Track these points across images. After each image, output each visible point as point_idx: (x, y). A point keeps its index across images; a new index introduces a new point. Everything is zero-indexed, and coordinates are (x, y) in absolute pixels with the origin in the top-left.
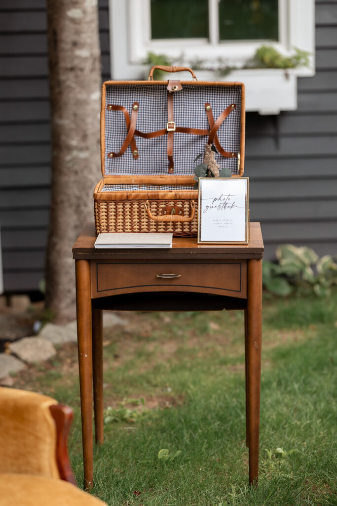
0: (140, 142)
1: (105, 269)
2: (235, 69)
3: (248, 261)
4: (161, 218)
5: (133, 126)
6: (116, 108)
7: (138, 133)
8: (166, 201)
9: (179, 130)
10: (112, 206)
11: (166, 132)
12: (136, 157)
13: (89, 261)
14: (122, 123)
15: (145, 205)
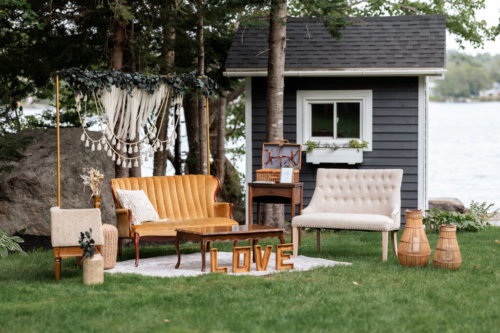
0: (273, 160)
1: (256, 189)
2: (339, 148)
3: (292, 188)
4: (272, 177)
5: (271, 155)
6: (267, 150)
7: (272, 157)
8: (274, 173)
9: (283, 157)
10: (260, 174)
11: (279, 157)
12: (272, 164)
13: (252, 187)
14: (268, 155)
15: (268, 174)
